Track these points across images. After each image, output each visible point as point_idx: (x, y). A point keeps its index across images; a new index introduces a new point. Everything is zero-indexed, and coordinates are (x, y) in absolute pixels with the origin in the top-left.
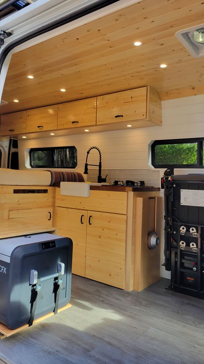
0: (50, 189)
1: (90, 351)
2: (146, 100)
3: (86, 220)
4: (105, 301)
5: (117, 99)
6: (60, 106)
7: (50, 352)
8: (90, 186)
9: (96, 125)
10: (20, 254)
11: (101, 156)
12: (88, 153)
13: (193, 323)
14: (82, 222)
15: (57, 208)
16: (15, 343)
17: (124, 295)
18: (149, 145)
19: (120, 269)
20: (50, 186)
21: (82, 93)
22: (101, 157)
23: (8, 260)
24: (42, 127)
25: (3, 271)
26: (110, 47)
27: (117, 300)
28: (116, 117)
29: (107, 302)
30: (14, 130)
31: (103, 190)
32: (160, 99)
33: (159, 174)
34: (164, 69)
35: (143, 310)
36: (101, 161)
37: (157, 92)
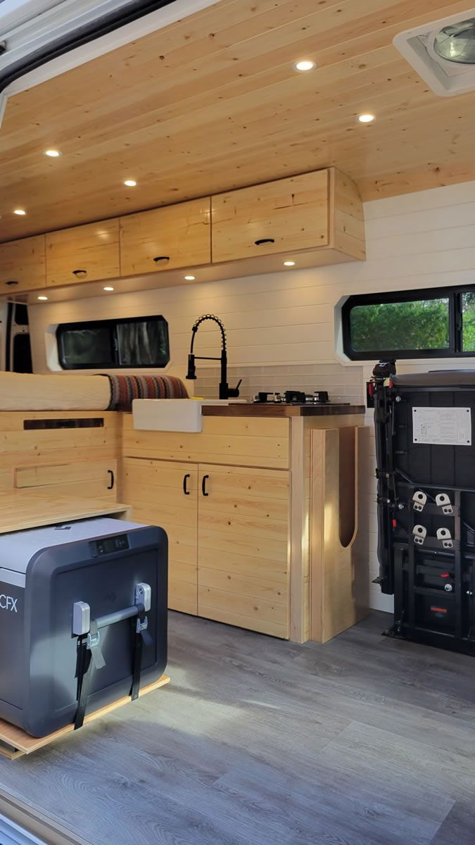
0: (109, 417)
1: (217, 778)
2: (326, 202)
3: (194, 486)
4: (246, 667)
5: (259, 199)
6: (124, 221)
7: (125, 784)
8: (202, 406)
9: (211, 264)
10: (49, 568)
11: (226, 337)
12: (195, 329)
13: (447, 707)
14: (187, 491)
15: (126, 461)
16: (46, 768)
17: (290, 652)
18: (336, 307)
19: (277, 595)
20: (108, 409)
21: (176, 190)
22: (224, 340)
23: (20, 582)
24: (85, 272)
25: (10, 606)
26: (240, 75)
27: (275, 663)
28: (258, 243)
29: (251, 669)
30: (16, 283)
31: (233, 414)
32: (361, 198)
33: (362, 375)
34: (369, 126)
35: (333, 683)
36: (225, 348)
37: (353, 181)
